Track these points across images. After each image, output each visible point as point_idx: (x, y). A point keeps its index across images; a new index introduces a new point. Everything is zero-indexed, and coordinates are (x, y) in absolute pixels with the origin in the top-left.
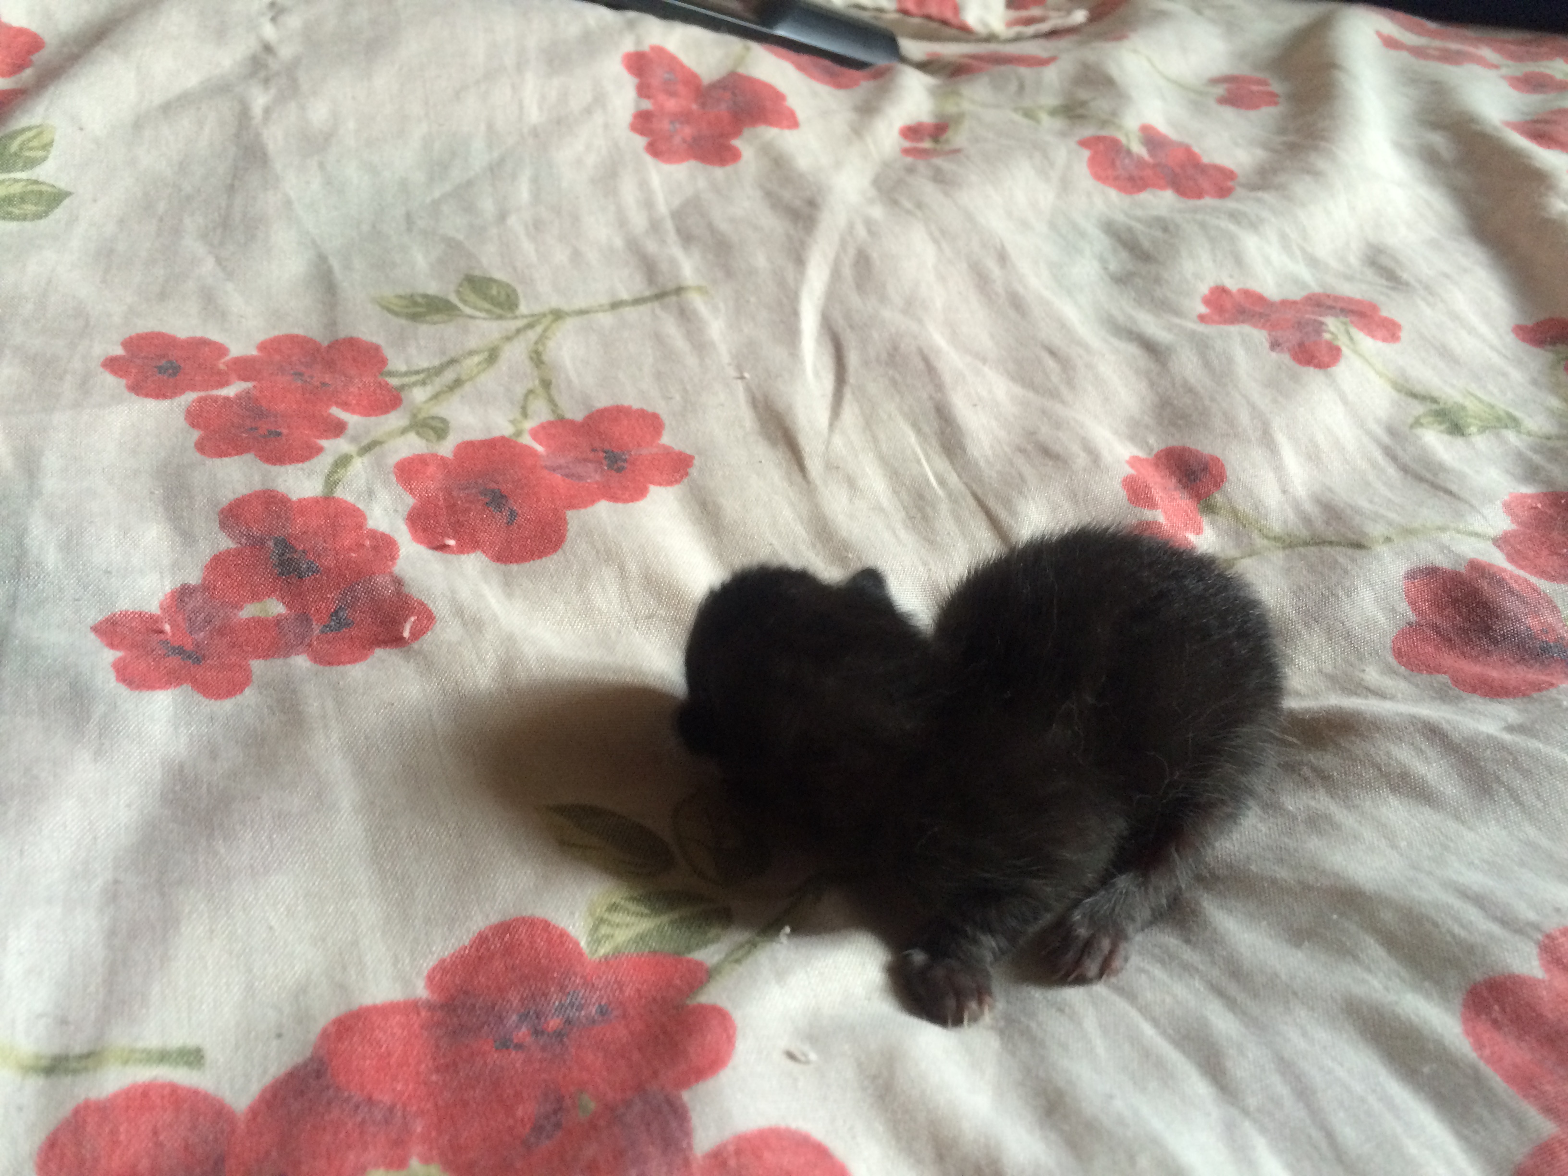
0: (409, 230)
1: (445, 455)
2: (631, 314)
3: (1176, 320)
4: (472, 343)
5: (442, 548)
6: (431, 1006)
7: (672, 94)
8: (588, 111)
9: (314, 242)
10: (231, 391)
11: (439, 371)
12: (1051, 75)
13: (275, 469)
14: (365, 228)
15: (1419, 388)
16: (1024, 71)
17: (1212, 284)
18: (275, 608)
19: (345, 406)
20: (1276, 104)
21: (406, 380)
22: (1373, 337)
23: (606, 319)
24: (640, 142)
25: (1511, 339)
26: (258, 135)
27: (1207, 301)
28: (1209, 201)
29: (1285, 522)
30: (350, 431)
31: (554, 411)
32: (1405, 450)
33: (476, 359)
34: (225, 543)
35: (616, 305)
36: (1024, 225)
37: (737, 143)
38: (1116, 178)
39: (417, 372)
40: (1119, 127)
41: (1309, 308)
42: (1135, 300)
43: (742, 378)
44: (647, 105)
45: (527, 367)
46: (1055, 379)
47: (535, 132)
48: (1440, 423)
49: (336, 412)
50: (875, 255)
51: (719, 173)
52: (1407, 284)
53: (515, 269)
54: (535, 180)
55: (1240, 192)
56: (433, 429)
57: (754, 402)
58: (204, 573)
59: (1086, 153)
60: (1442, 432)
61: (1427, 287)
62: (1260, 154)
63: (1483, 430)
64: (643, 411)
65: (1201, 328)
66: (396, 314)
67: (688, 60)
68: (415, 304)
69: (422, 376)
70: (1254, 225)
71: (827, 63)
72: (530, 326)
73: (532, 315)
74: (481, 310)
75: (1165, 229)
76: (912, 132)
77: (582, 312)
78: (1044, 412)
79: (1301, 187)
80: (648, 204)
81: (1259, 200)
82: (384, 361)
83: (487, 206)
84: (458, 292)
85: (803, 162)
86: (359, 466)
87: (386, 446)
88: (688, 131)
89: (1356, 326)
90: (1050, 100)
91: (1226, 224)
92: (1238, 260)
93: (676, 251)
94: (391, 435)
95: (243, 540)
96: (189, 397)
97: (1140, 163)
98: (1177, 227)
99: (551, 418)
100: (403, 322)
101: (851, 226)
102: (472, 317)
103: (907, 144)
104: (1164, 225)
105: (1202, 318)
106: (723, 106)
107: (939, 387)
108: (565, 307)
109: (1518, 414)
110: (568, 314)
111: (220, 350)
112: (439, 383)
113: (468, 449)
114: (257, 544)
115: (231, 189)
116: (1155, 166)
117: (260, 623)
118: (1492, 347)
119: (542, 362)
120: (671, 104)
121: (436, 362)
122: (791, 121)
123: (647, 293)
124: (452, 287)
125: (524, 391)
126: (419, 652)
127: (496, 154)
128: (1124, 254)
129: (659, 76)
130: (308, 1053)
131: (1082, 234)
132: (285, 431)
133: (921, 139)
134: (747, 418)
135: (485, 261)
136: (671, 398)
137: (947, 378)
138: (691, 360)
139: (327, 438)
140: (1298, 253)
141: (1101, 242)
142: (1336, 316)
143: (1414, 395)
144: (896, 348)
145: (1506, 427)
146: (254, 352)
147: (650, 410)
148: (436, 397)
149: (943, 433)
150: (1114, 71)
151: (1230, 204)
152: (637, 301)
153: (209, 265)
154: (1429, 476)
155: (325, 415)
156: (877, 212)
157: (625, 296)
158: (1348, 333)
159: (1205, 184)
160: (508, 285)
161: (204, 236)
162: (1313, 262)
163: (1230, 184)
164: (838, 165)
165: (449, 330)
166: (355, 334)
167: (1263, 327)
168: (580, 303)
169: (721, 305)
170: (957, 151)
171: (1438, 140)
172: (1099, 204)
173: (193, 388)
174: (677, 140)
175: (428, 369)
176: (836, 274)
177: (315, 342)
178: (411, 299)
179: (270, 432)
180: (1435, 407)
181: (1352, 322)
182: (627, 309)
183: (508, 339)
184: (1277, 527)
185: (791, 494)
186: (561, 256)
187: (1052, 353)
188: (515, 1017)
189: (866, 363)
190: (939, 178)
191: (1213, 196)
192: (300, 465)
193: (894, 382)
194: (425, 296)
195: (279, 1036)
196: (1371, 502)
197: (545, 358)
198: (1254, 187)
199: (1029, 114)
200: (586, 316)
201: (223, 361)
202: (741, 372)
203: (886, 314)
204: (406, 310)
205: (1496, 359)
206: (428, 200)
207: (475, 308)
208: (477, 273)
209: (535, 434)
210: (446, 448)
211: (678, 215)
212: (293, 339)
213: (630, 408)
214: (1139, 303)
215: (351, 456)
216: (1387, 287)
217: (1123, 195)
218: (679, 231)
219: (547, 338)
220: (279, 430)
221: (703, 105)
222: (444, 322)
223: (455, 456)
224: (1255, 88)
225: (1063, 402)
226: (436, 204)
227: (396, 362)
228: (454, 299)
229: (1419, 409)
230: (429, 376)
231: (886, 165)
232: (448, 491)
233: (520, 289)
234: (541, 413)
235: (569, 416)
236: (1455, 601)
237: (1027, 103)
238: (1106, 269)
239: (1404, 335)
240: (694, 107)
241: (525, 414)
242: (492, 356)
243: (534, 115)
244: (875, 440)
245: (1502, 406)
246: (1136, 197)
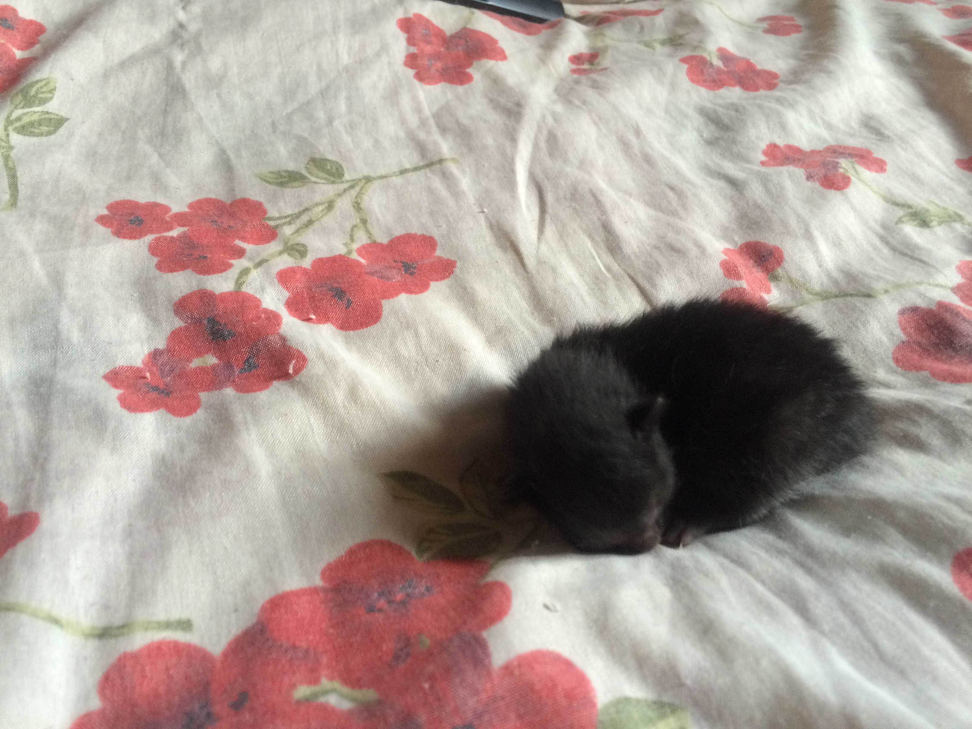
0: (274, 132)
1: (306, 267)
2: (412, 176)
3: (748, 166)
4: (318, 198)
5: (309, 320)
6: (325, 590)
7: (429, 43)
8: (378, 55)
9: (217, 142)
10: (175, 233)
11: (298, 216)
12: (660, 20)
13: (205, 278)
14: (248, 132)
15: (900, 200)
16: (643, 18)
17: (768, 143)
18: (211, 360)
19: (244, 239)
20: (799, 32)
21: (278, 222)
22: (869, 170)
23: (398, 180)
24: (411, 72)
25: (954, 167)
26: (179, 79)
27: (765, 153)
28: (762, 92)
29: (822, 284)
30: (248, 254)
31: (369, 238)
32: (893, 237)
33: (320, 208)
34: (178, 323)
35: (403, 172)
36: (649, 112)
37: (469, 70)
38: (705, 81)
39: (286, 217)
40: (704, 50)
41: (829, 154)
42: (720, 154)
43: (483, 212)
44: (413, 50)
45: (352, 211)
46: (675, 204)
47: (347, 69)
48: (914, 220)
49: (239, 243)
50: (559, 134)
51: (460, 89)
52: (888, 137)
53: (340, 152)
54: (349, 98)
55: (781, 85)
56: (298, 251)
57: (491, 226)
58: (167, 342)
59: (685, 67)
60: (916, 226)
61: (902, 139)
62: (792, 62)
63: (940, 223)
64: (423, 235)
65: (763, 169)
66: (270, 183)
67: (437, 21)
68: (281, 177)
69: (288, 219)
70: (792, 106)
71: (521, 20)
72: (352, 187)
73: (352, 181)
74: (321, 179)
75: (737, 110)
76: (576, 59)
77: (382, 177)
78: (669, 224)
79: (819, 81)
80: (418, 110)
81: (794, 90)
82: (265, 212)
83: (321, 115)
84: (307, 168)
85: (511, 81)
86: (255, 275)
87: (270, 262)
88: (439, 65)
89: (859, 163)
90: (660, 36)
91: (774, 105)
92: (783, 126)
93: (437, 137)
94: (273, 256)
95: (189, 321)
96: (150, 238)
97: (719, 71)
98: (744, 108)
99: (369, 242)
100: (274, 187)
101: (544, 117)
102: (316, 183)
103: (574, 67)
104: (736, 108)
105: (763, 163)
106: (460, 48)
107: (604, 212)
108: (372, 174)
109: (961, 213)
110: (374, 179)
111: (166, 209)
112: (299, 223)
113: (319, 263)
114: (197, 322)
115: (165, 112)
116: (729, 72)
117: (202, 370)
118: (944, 173)
119: (361, 209)
120: (429, 49)
121: (297, 211)
122: (502, 56)
123: (421, 164)
124: (303, 166)
125: (351, 226)
126: (300, 382)
127: (323, 84)
128: (712, 127)
129: (420, 32)
130: (254, 620)
131: (685, 116)
132: (209, 256)
133: (583, 64)
134: (488, 237)
135: (321, 148)
136: (440, 226)
137: (608, 206)
138: (451, 203)
139: (234, 259)
140: (820, 121)
141: (697, 120)
142: (846, 158)
143: (896, 204)
144: (576, 190)
145: (955, 221)
146: (187, 210)
147: (428, 234)
148: (297, 231)
149: (608, 240)
150: (699, 16)
151: (776, 93)
152: (416, 169)
153: (155, 159)
154: (909, 252)
155: (232, 245)
156: (559, 108)
157: (408, 166)
158: (854, 168)
159: (760, 82)
160: (337, 163)
161: (150, 141)
162: (829, 126)
163: (775, 81)
164: (533, 81)
165: (303, 191)
166: (247, 196)
167: (801, 167)
168: (382, 171)
169: (467, 169)
170: (606, 69)
171: (902, 49)
172: (695, 98)
173: (151, 232)
174: (433, 70)
175: (292, 215)
176: (536, 147)
177: (222, 202)
178: (279, 174)
179: (200, 257)
180: (910, 210)
181: (856, 161)
182: (410, 174)
183: (339, 195)
184: (817, 288)
185: (517, 281)
186: (367, 143)
187: (672, 188)
188: (376, 595)
189: (558, 200)
190: (595, 85)
191: (764, 89)
192: (220, 275)
193: (575, 210)
194: (287, 171)
195: (236, 610)
196: (874, 269)
197: (362, 206)
198: (791, 82)
199: (648, 45)
200: (385, 179)
201: (168, 215)
202: (482, 209)
203: (568, 169)
204: (276, 181)
205: (947, 181)
206: (284, 114)
207: (318, 177)
208: (317, 156)
209: (360, 251)
210: (307, 263)
211: (437, 116)
212: (208, 201)
213: (416, 234)
214: (723, 156)
215: (250, 269)
216: (876, 140)
217: (709, 91)
218: (438, 125)
219: (362, 194)
220: (205, 255)
221: (448, 48)
222: (299, 187)
223: (312, 267)
224: (786, 23)
225: (680, 218)
226: (289, 117)
227: (272, 212)
228: (304, 172)
229: (900, 212)
230: (293, 219)
231: (562, 80)
232: (310, 289)
233: (344, 165)
234: (362, 239)
235: (379, 240)
236: (930, 327)
237: (647, 38)
238: (702, 136)
239: (888, 168)
240: (442, 50)
241: (352, 239)
242: (330, 206)
243: (345, 59)
244: (566, 245)
245: (952, 208)
246: (717, 92)
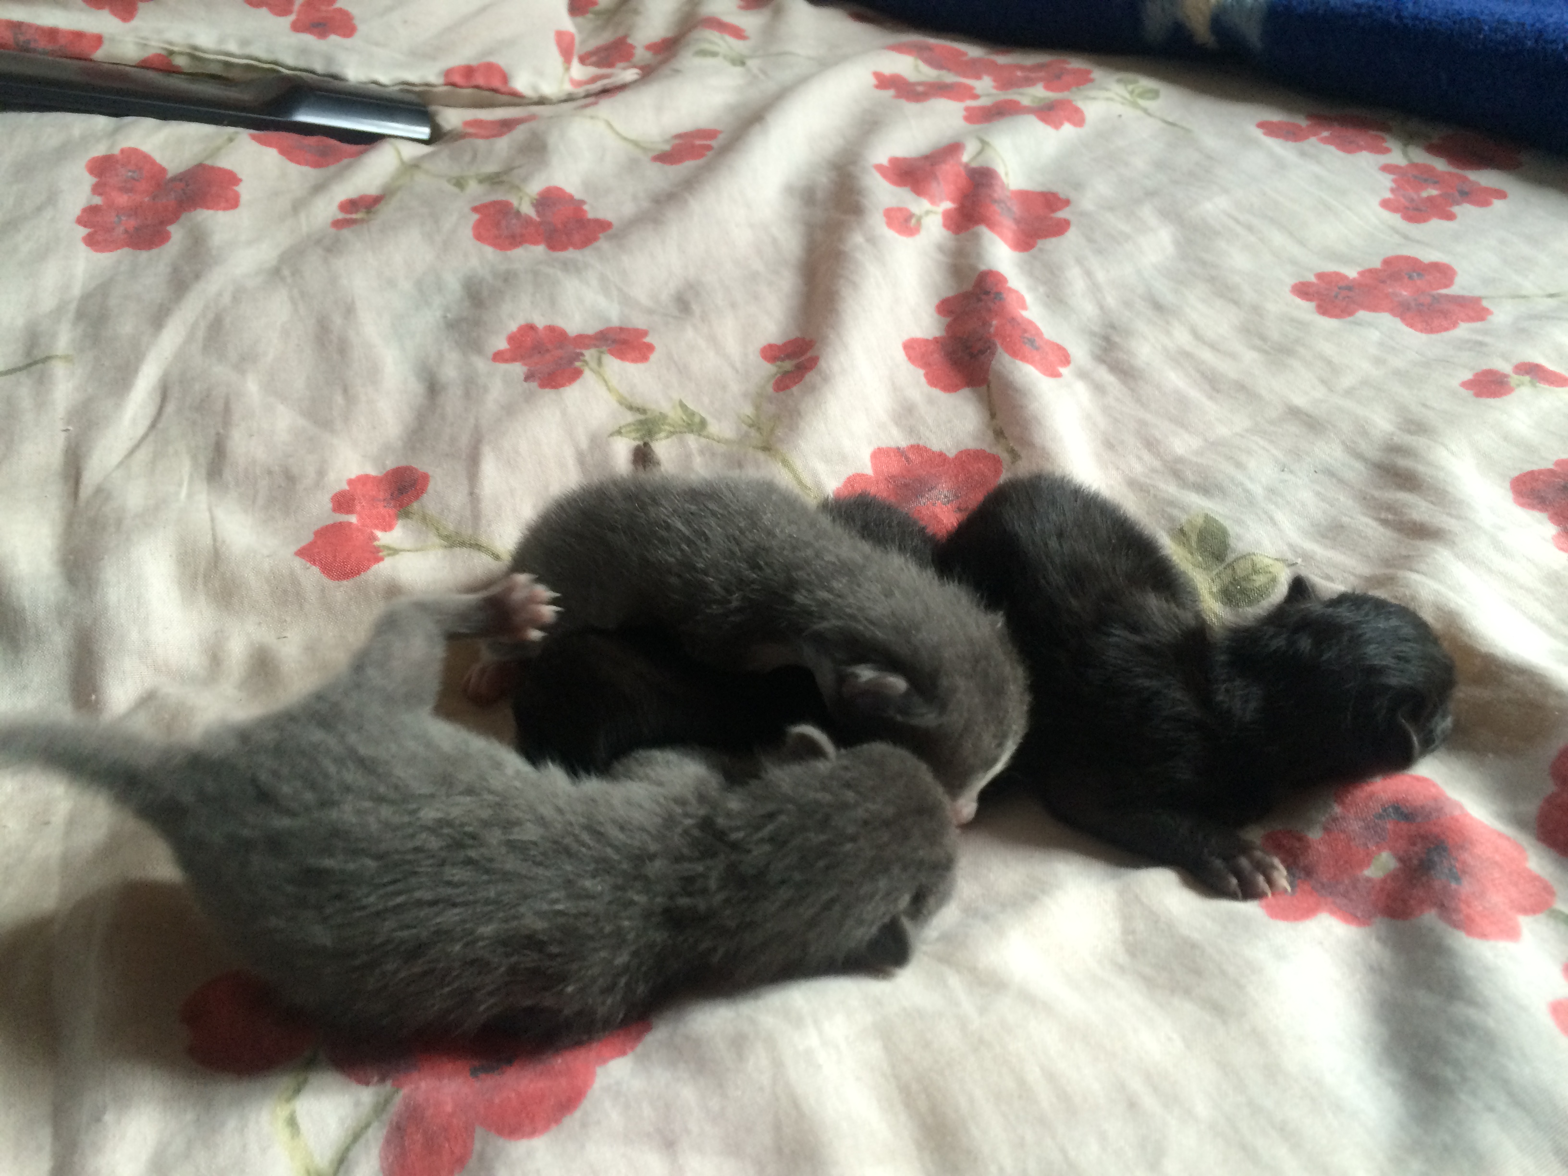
3: (473, 359)
7: (129, 191)
8: (39, 209)
15: (638, 402)
17: (522, 323)
22: (623, 359)
24: (81, 232)
28: (567, 253)
29: (460, 521)
36: (389, 283)
37: (171, 227)
38: (499, 236)
40: (520, 192)
43: (67, 430)
44: (98, 200)
46: (335, 412)
50: (230, 319)
51: (143, 256)
52: (692, 314)
57: (67, 449)
59: (476, 217)
60: (635, 439)
61: (706, 315)
62: (646, 204)
65: (486, 364)
67: (163, 156)
76: (351, 205)
88: (132, 223)
89: (612, 352)
90: (491, 168)
93: (64, 327)
97: (528, 222)
101: (220, 295)
103: (341, 216)
105: (499, 357)
107: (227, 424)
109: (709, 419)
116: (540, 224)
120: (123, 200)
122: (233, 203)
123: (21, 364)
128: (466, 303)
129: (121, 174)
131: (440, 287)
133: (356, 212)
134: (56, 462)
137: (238, 416)
138: (29, 416)
140: (614, 293)
141: (453, 294)
143: (631, 408)
144: (209, 395)
145: (691, 431)
152: (9, 372)
156: (256, 282)
157: (2, 368)
158: (600, 359)
159: (577, 237)
162: (626, 300)
163: (598, 233)
164: (253, 242)
169: (80, 370)
172: (474, 262)
174: (121, 229)
176: (190, 337)
180: (642, 417)
181: (611, 349)
184: (451, 526)
187: (346, 391)
189: (179, 409)
190: (332, 247)
191: (575, 248)
193: (194, 424)
199: (460, 183)
202: (69, 425)
203: (217, 369)
205: (728, 375)
211: (86, 297)
216: (675, 318)
217: (498, 252)
218: (78, 311)
221: (156, 197)
229: (628, 419)
231: (308, 236)
237: (468, 173)
238: (445, 317)
239: (653, 355)
240: (147, 199)
244: (154, 470)
245: (702, 412)
246: (509, 253)
